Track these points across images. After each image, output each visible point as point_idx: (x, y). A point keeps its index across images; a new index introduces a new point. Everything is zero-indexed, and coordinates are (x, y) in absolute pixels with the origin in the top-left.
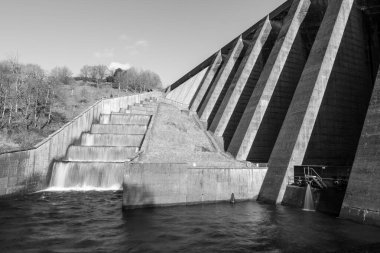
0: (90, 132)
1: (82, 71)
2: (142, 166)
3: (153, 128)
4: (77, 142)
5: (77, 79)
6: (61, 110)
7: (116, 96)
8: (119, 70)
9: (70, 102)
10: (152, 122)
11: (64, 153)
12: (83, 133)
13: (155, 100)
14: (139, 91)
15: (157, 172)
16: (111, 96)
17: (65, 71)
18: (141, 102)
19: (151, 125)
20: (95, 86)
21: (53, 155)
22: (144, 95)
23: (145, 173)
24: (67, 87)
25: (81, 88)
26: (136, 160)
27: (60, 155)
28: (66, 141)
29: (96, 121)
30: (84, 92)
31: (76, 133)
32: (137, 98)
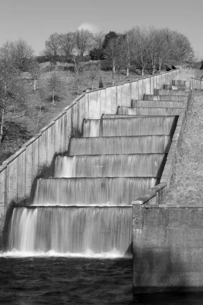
0: (67, 153)
1: (48, 44)
2: (165, 213)
3: (180, 140)
4: (48, 172)
5: (41, 60)
6: (18, 118)
7: (110, 85)
8: (112, 35)
9: (33, 102)
10: (178, 128)
11: (28, 191)
12: (56, 155)
13: (181, 86)
14: (150, 71)
15: (194, 225)
16: (101, 86)
17: (21, 47)
18: (156, 92)
19: (177, 135)
20: (72, 69)
21: (11, 196)
22: (161, 78)
23: (172, 226)
24: (26, 75)
25: (48, 76)
26: (153, 202)
27: (22, 196)
28: (30, 171)
29: (78, 133)
30: (54, 83)
31: (45, 156)
32: (147, 84)
